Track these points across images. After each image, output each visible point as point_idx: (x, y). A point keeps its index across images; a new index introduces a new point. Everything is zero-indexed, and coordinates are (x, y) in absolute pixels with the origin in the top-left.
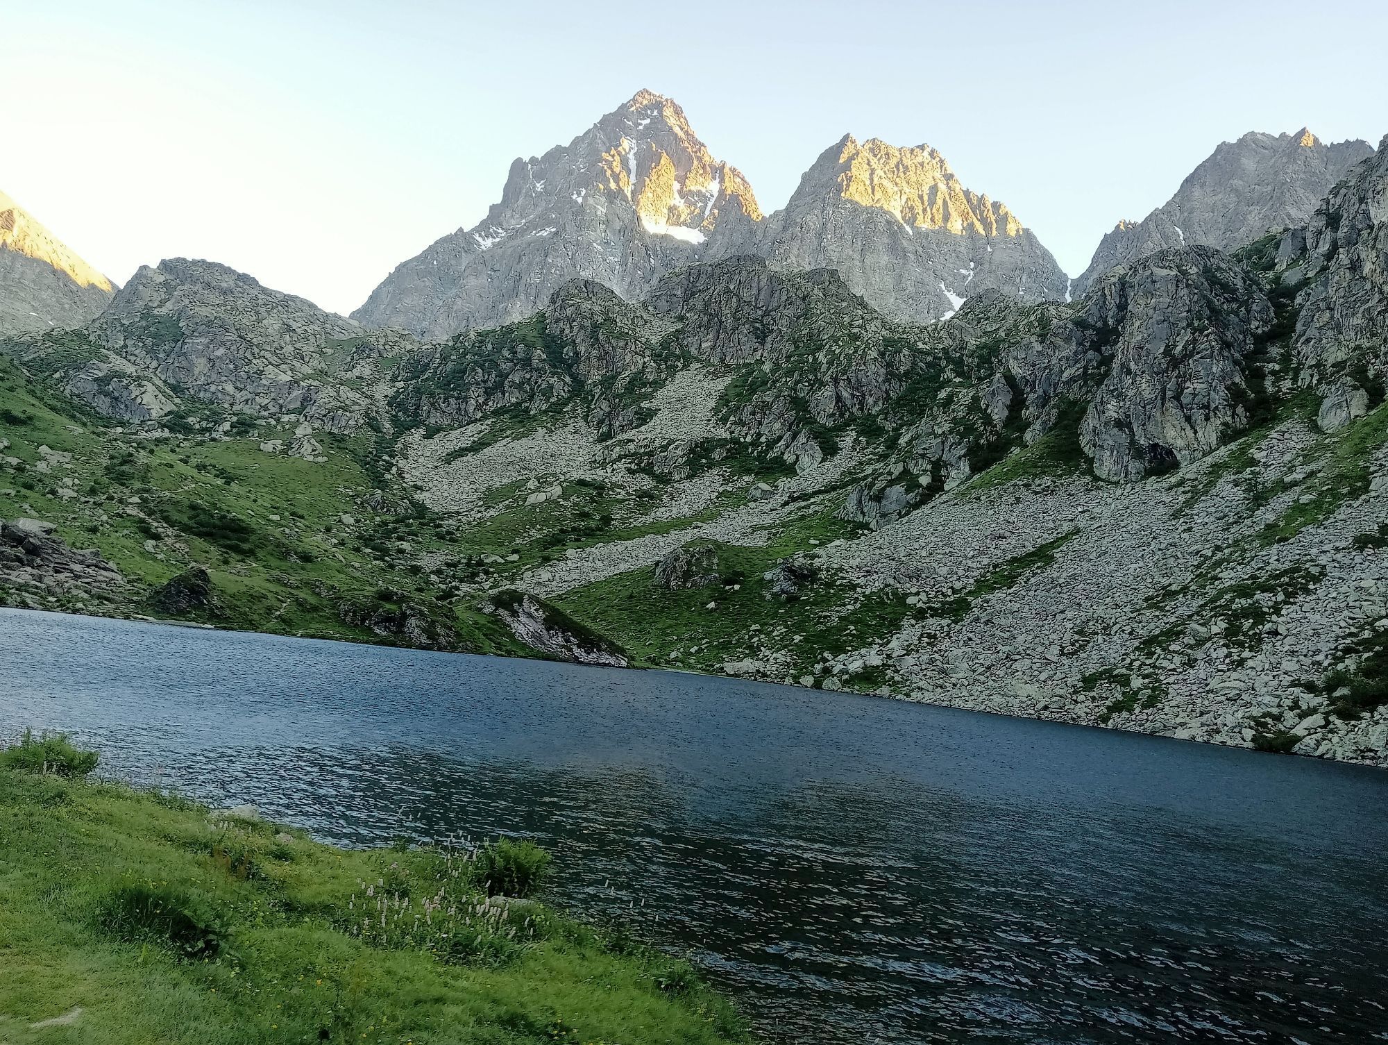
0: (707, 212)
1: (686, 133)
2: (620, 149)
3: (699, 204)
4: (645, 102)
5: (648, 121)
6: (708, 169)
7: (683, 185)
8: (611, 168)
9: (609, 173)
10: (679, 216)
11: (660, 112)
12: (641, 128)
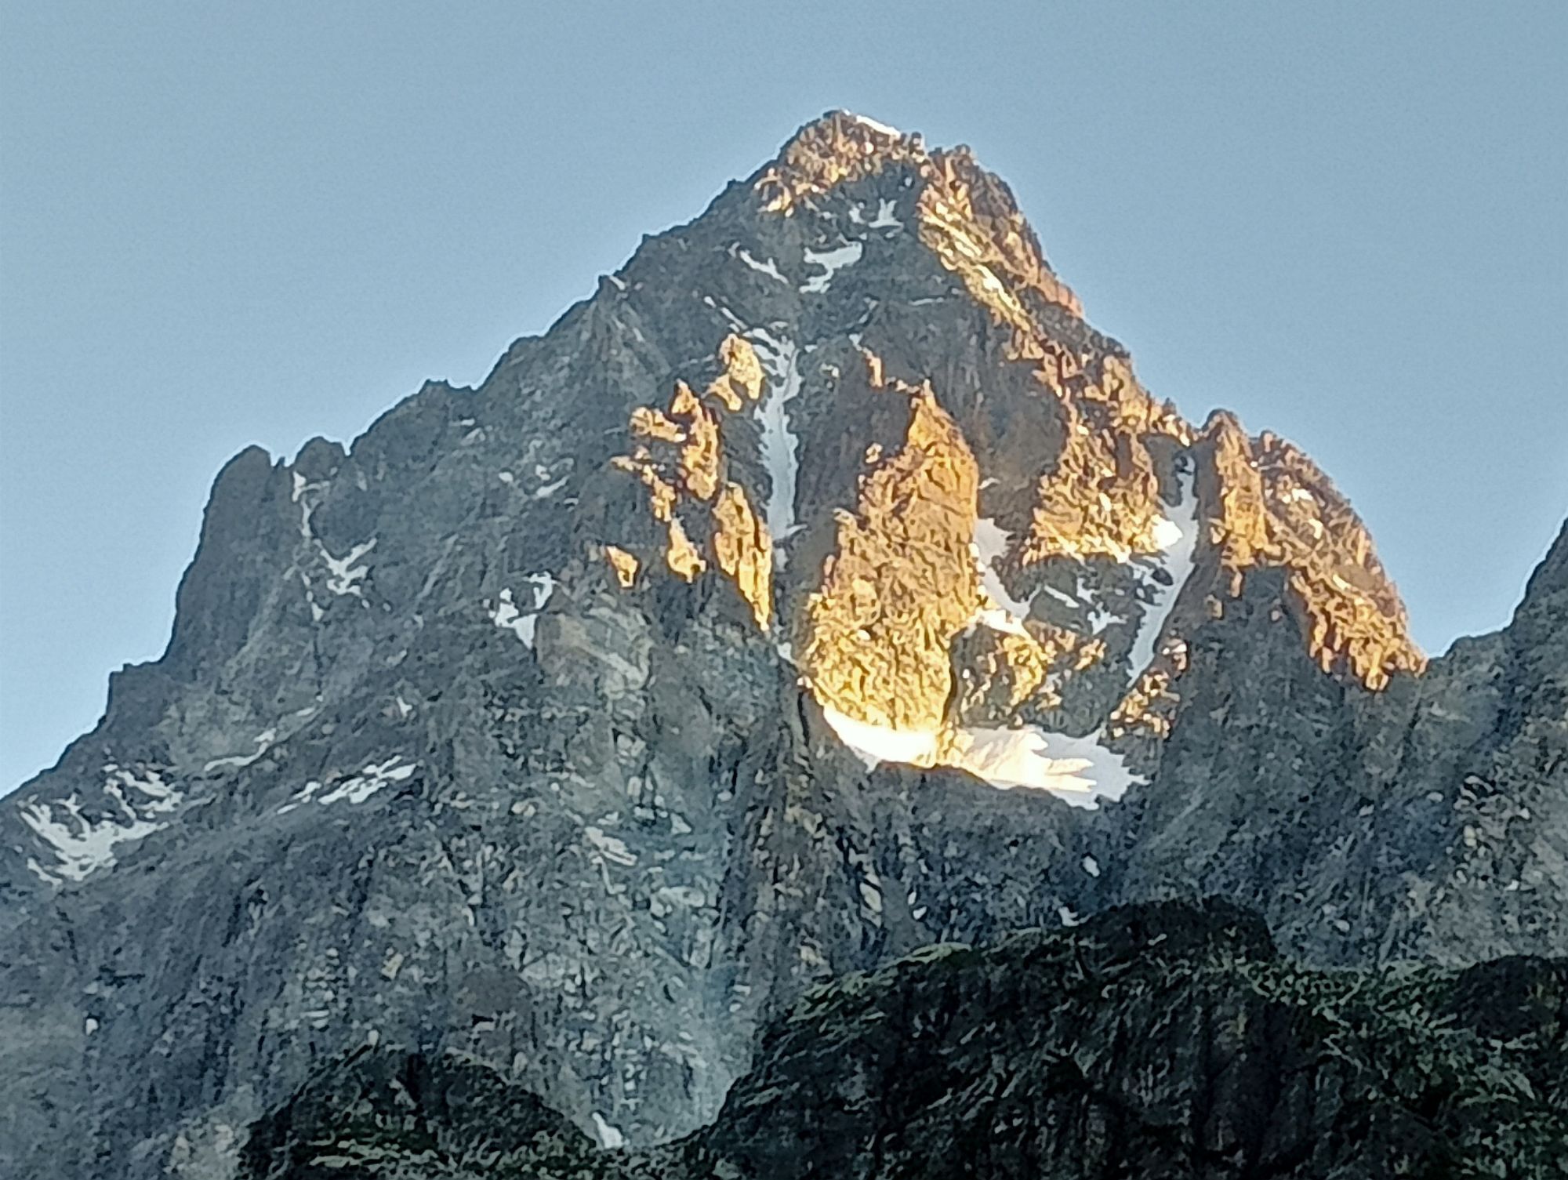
0: (1141, 656)
1: (1032, 298)
2: (720, 386)
3: (1101, 622)
4: (835, 172)
5: (852, 253)
6: (1141, 456)
7: (1021, 533)
8: (675, 477)
9: (664, 495)
10: (1005, 676)
11: (908, 213)
12: (818, 284)
